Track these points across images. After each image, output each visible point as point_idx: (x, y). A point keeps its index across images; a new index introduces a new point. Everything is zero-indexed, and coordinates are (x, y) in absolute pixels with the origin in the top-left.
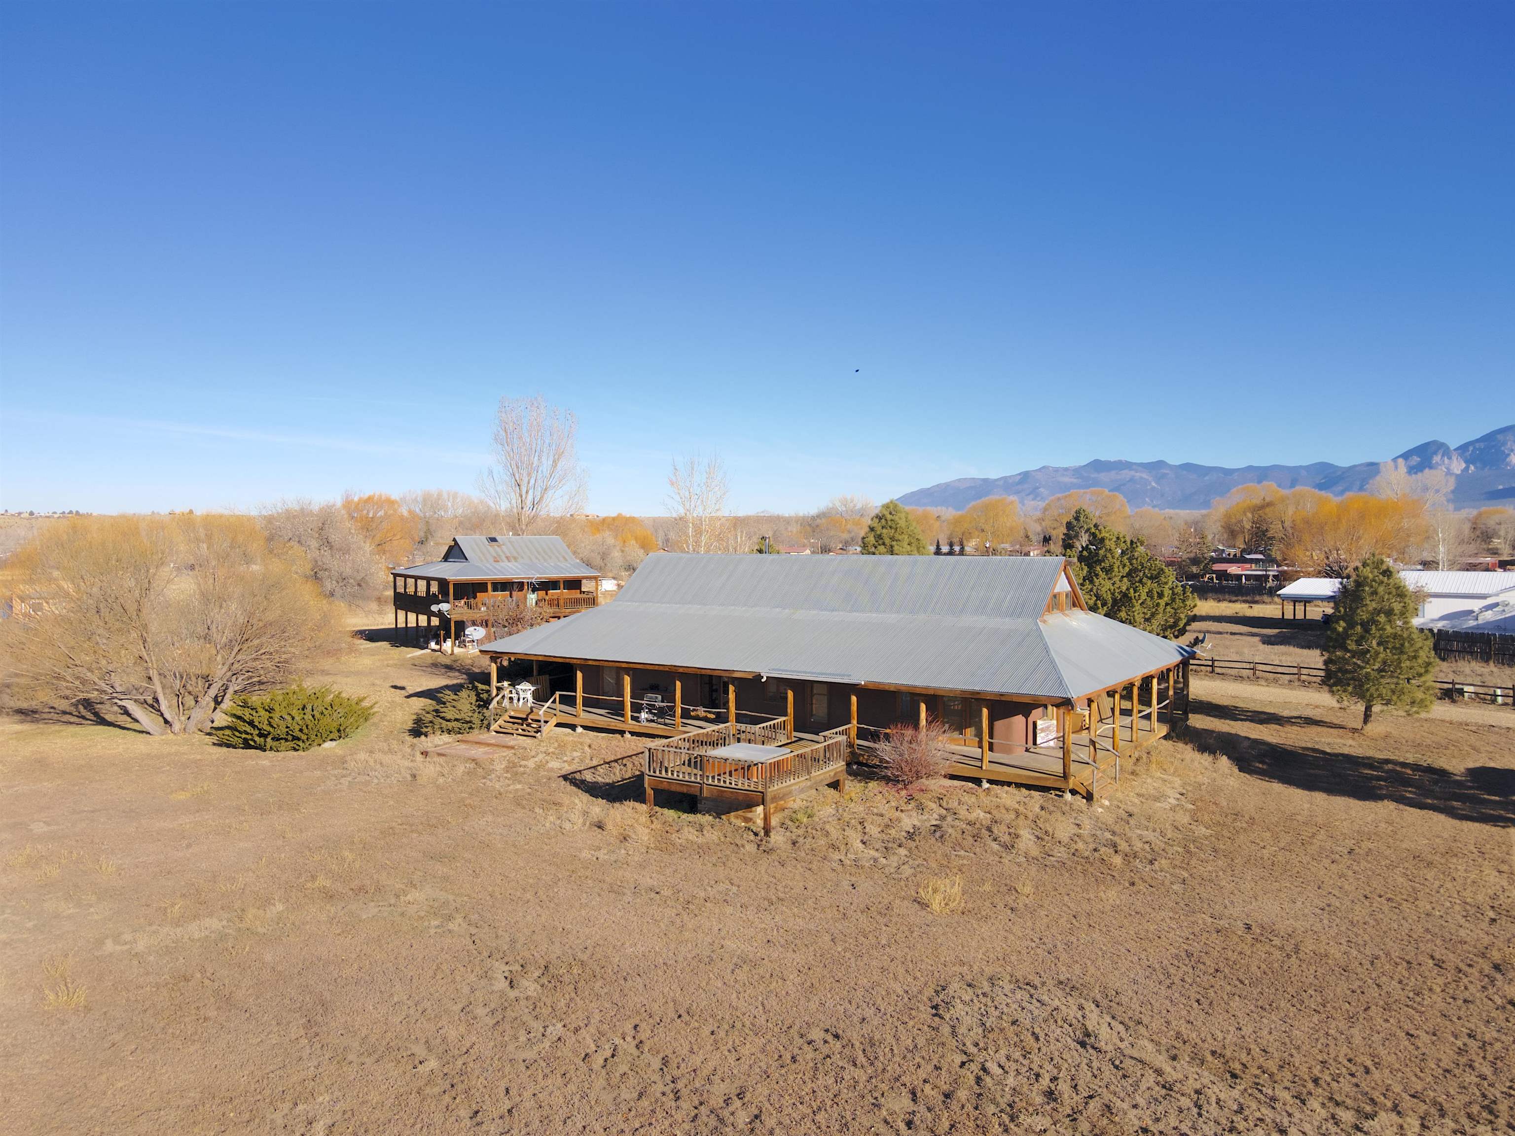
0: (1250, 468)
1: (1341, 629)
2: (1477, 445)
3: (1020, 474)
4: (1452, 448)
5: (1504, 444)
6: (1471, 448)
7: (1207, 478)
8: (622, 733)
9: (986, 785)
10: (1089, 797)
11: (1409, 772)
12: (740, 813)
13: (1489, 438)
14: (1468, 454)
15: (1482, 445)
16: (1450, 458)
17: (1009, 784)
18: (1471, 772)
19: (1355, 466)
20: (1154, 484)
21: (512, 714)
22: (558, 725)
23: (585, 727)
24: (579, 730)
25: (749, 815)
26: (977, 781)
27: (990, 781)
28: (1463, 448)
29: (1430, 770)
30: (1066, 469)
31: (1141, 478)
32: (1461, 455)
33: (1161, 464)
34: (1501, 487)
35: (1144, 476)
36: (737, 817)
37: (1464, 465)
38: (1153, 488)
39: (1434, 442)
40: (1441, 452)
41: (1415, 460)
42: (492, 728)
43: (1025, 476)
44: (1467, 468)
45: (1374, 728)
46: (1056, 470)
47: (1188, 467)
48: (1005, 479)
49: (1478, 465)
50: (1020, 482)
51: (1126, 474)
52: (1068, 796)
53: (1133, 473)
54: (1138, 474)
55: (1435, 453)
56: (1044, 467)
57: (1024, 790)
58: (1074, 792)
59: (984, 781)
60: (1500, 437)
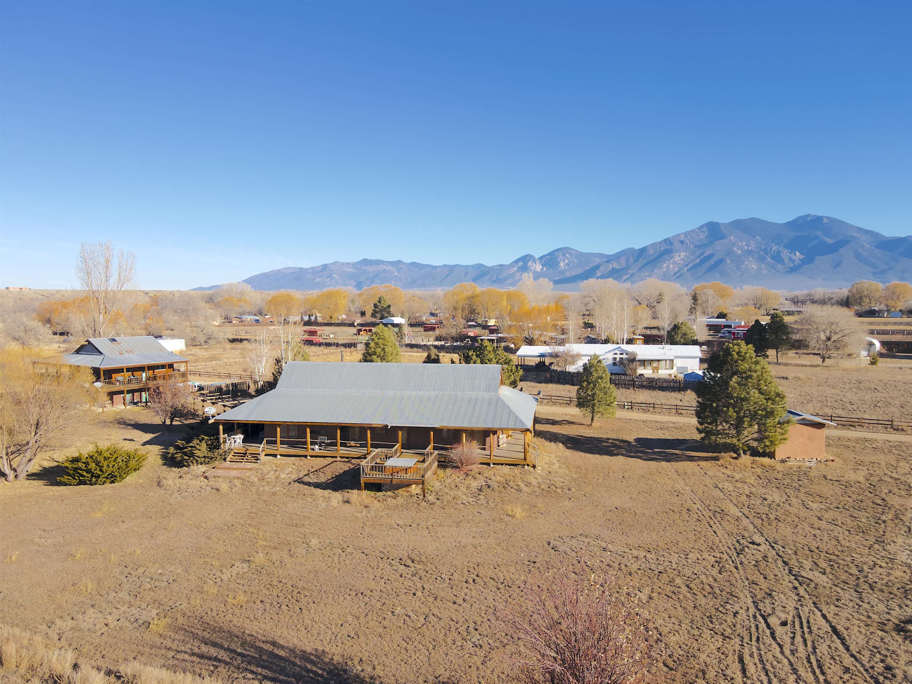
0: (445, 266)
1: (585, 385)
2: (547, 257)
3: (322, 266)
4: (536, 258)
5: (558, 257)
6: (544, 259)
7: (423, 271)
8: (306, 456)
9: (492, 466)
10: (534, 467)
11: (618, 443)
12: (404, 489)
13: (552, 253)
14: (543, 262)
15: (549, 257)
16: (535, 263)
17: (502, 464)
18: (638, 440)
19: (494, 266)
20: (396, 273)
21: (236, 451)
22: (266, 455)
23: (281, 455)
24: (279, 457)
25: (408, 489)
26: (488, 464)
27: (494, 464)
28: (541, 258)
29: (623, 441)
30: (348, 264)
31: (389, 270)
32: (540, 262)
33: (399, 262)
34: (557, 279)
35: (391, 268)
36: (402, 491)
37: (541, 267)
38: (396, 276)
39: (529, 255)
40: (532, 260)
41: (521, 264)
42: (227, 459)
43: (325, 266)
44: (543, 269)
45: (596, 424)
46: (343, 264)
47: (414, 264)
48: (313, 268)
49: (547, 267)
50: (322, 270)
51: (381, 267)
52: (526, 467)
53: (385, 267)
54: (387, 268)
55: (529, 260)
56: (336, 262)
57: (508, 466)
58: (528, 465)
59: (491, 464)
60: (556, 253)
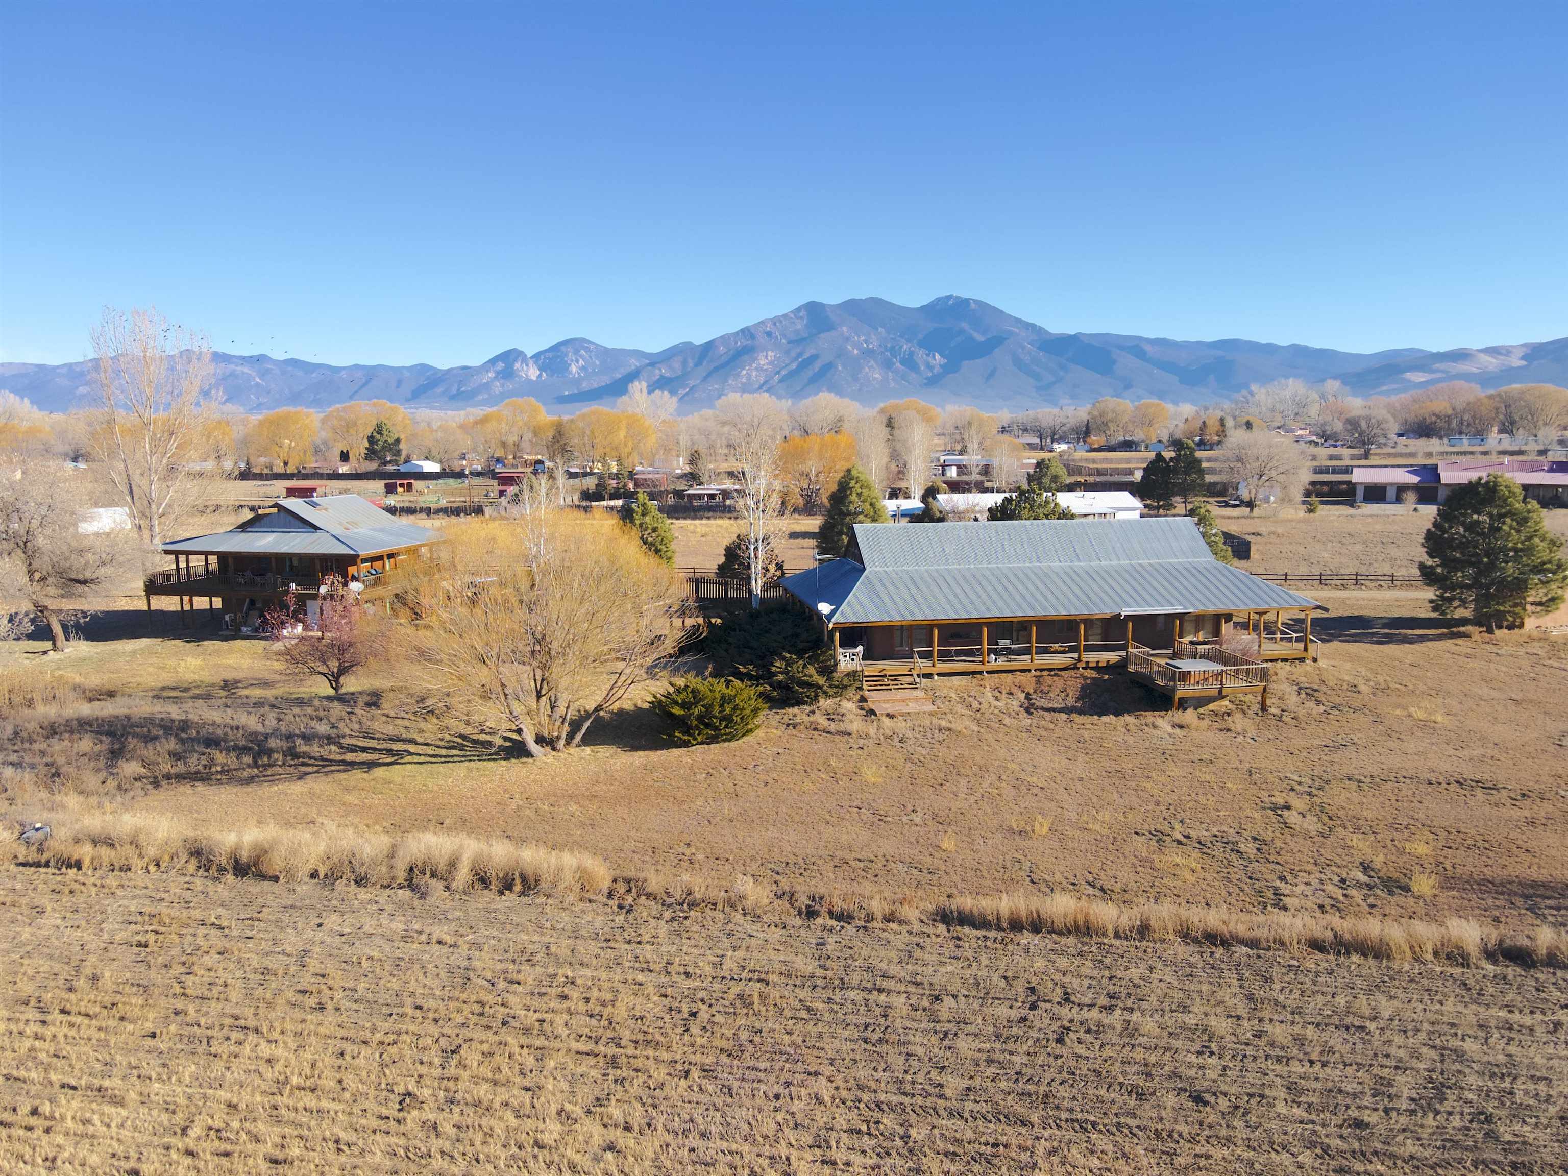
2: (547, 355)
4: (529, 356)
5: (566, 355)
6: (542, 357)
7: (313, 376)
8: (981, 673)
13: (555, 348)
14: (540, 362)
15: (550, 355)
16: (527, 366)
17: (1275, 661)
19: (452, 369)
20: (258, 380)
23: (938, 674)
24: (935, 677)
28: (536, 356)
31: (243, 373)
32: (536, 363)
34: (566, 393)
35: (246, 370)
37: (538, 372)
38: (258, 385)
39: (515, 350)
40: (520, 359)
41: (501, 365)
44: (540, 375)
49: (549, 372)
52: (1307, 661)
55: (515, 360)
57: (1283, 662)
60: (563, 348)
